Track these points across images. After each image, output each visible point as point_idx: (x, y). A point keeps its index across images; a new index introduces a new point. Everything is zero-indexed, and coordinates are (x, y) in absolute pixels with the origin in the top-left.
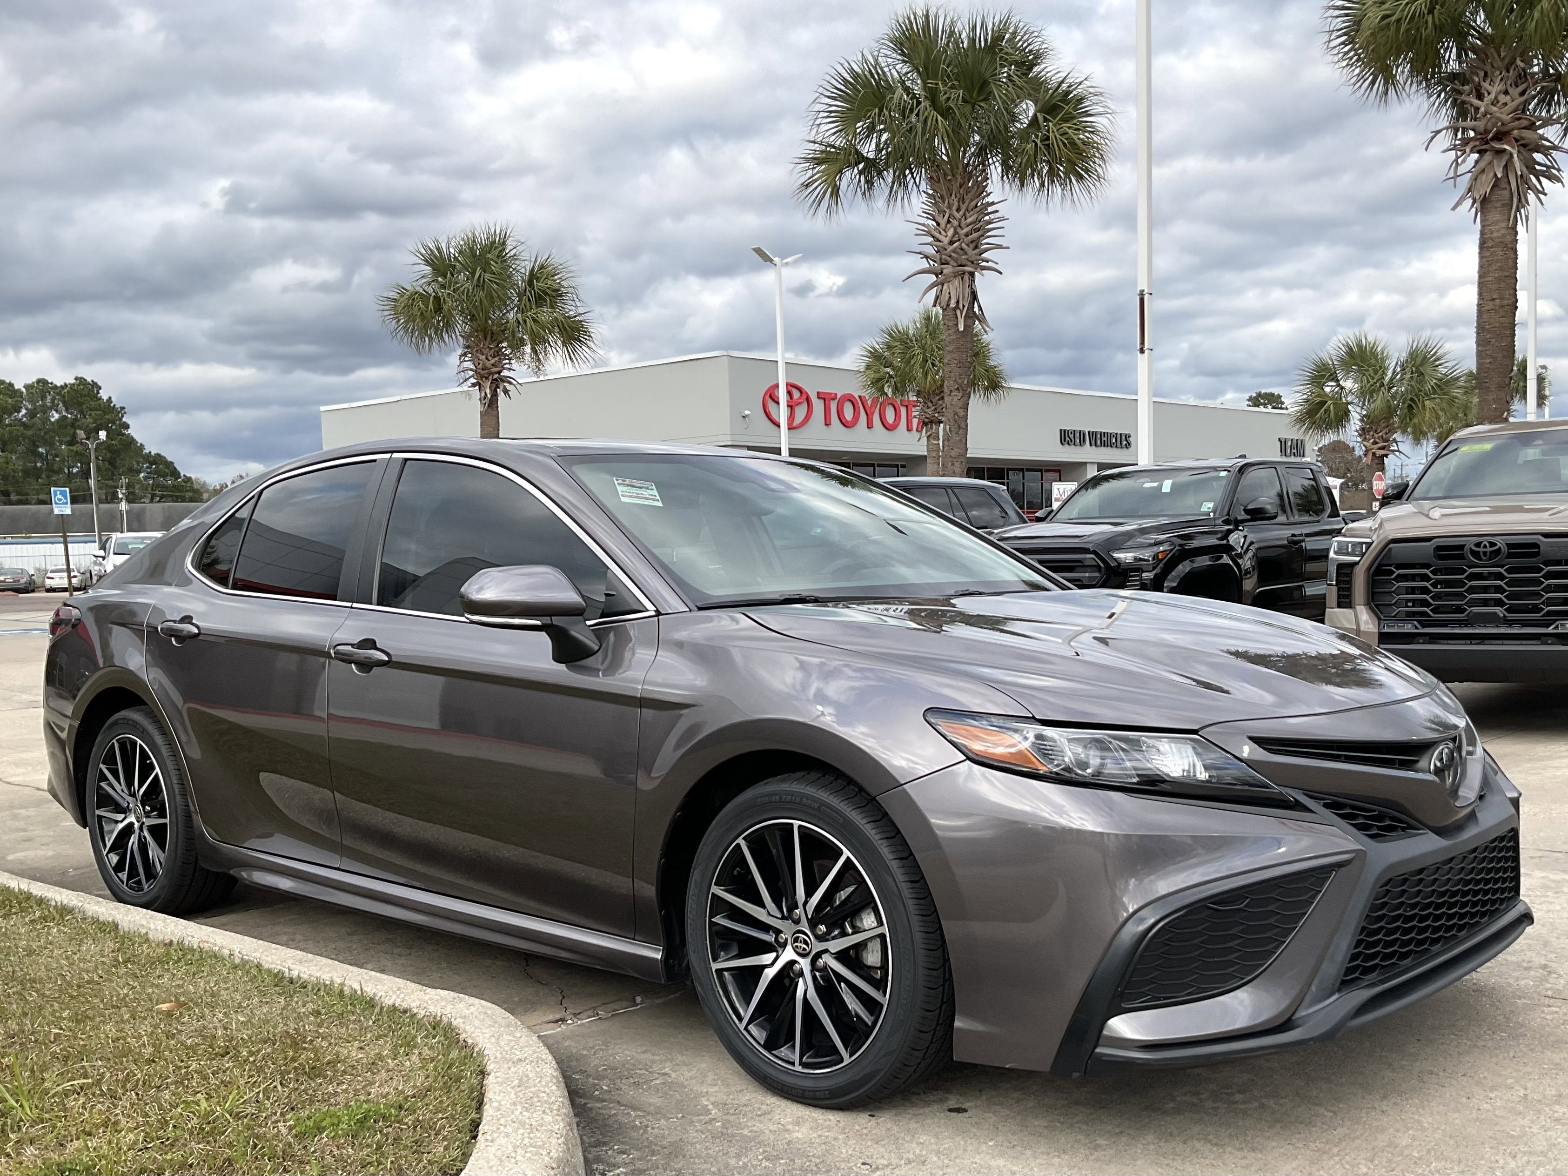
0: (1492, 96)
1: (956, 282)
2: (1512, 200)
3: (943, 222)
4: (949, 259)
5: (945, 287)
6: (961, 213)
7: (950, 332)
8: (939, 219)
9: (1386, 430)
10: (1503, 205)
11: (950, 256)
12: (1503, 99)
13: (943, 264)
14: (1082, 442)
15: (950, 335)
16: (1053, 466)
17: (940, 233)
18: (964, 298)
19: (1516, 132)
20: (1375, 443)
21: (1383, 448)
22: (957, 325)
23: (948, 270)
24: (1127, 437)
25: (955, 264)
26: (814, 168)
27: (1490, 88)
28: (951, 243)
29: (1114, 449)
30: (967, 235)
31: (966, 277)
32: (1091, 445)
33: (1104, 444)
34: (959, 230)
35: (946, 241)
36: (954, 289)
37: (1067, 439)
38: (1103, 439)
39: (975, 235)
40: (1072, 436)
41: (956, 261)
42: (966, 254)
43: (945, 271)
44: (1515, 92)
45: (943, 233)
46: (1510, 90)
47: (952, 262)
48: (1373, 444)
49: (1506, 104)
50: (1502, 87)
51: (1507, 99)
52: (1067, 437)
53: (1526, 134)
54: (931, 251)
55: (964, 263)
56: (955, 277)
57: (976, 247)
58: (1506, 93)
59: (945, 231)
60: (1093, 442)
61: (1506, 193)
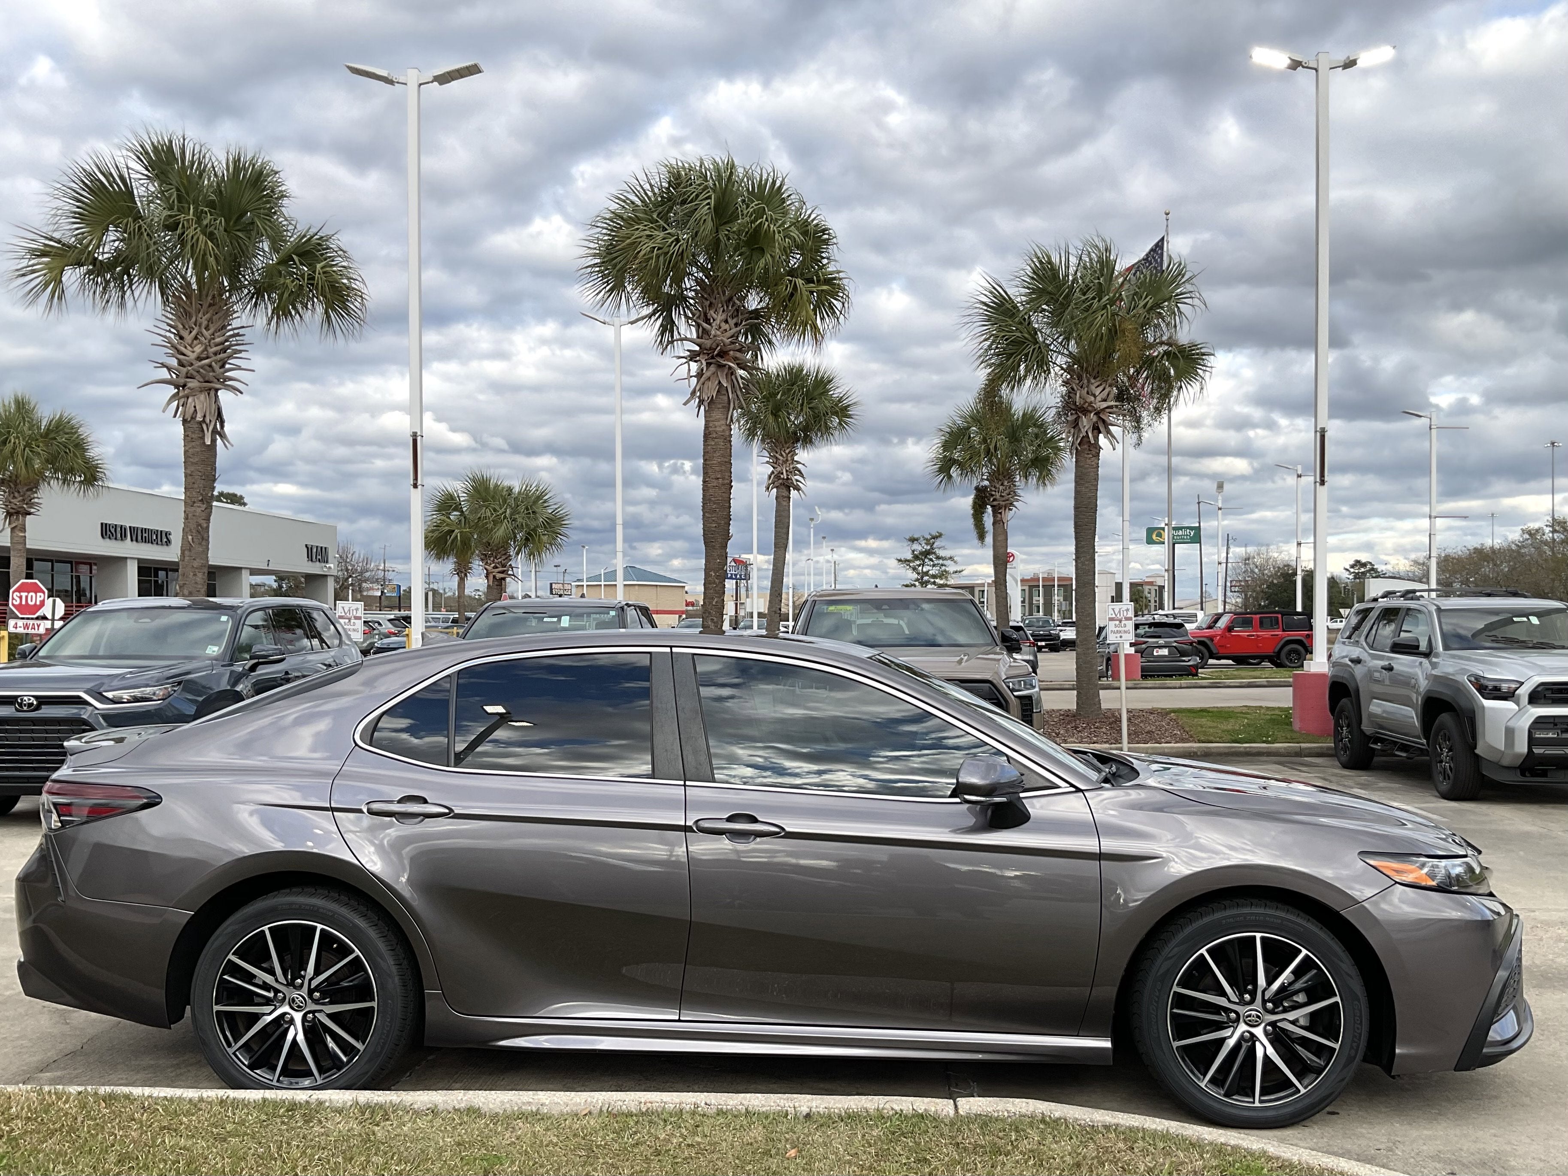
0: (718, 322)
1: (202, 397)
2: (729, 404)
3: (189, 338)
4: (195, 374)
5: (190, 400)
6: (210, 332)
7: (193, 444)
8: (185, 334)
9: (504, 557)
10: (724, 407)
11: (198, 372)
12: (725, 326)
13: (187, 377)
14: (123, 537)
15: (193, 447)
16: (84, 558)
17: (186, 347)
18: (210, 413)
19: (731, 353)
20: (495, 567)
21: (502, 572)
22: (203, 438)
23: (193, 384)
24: (167, 534)
25: (201, 380)
26: (30, 259)
27: (715, 316)
28: (199, 359)
29: (155, 546)
30: (215, 354)
31: (212, 393)
32: (132, 540)
33: (145, 541)
34: (208, 348)
35: (193, 356)
36: (200, 403)
37: (108, 533)
38: (144, 535)
39: (222, 355)
40: (113, 530)
41: (203, 377)
42: (214, 371)
43: (189, 385)
44: (732, 322)
45: (189, 347)
46: (729, 320)
47: (198, 377)
48: (494, 568)
49: (726, 330)
50: (724, 317)
51: (727, 327)
52: (108, 531)
53: (738, 355)
54: (174, 362)
55: (211, 379)
56: (201, 391)
57: (223, 366)
58: (726, 322)
59: (190, 346)
60: (134, 538)
61: (726, 398)
